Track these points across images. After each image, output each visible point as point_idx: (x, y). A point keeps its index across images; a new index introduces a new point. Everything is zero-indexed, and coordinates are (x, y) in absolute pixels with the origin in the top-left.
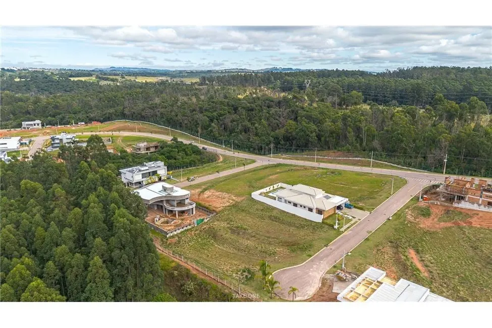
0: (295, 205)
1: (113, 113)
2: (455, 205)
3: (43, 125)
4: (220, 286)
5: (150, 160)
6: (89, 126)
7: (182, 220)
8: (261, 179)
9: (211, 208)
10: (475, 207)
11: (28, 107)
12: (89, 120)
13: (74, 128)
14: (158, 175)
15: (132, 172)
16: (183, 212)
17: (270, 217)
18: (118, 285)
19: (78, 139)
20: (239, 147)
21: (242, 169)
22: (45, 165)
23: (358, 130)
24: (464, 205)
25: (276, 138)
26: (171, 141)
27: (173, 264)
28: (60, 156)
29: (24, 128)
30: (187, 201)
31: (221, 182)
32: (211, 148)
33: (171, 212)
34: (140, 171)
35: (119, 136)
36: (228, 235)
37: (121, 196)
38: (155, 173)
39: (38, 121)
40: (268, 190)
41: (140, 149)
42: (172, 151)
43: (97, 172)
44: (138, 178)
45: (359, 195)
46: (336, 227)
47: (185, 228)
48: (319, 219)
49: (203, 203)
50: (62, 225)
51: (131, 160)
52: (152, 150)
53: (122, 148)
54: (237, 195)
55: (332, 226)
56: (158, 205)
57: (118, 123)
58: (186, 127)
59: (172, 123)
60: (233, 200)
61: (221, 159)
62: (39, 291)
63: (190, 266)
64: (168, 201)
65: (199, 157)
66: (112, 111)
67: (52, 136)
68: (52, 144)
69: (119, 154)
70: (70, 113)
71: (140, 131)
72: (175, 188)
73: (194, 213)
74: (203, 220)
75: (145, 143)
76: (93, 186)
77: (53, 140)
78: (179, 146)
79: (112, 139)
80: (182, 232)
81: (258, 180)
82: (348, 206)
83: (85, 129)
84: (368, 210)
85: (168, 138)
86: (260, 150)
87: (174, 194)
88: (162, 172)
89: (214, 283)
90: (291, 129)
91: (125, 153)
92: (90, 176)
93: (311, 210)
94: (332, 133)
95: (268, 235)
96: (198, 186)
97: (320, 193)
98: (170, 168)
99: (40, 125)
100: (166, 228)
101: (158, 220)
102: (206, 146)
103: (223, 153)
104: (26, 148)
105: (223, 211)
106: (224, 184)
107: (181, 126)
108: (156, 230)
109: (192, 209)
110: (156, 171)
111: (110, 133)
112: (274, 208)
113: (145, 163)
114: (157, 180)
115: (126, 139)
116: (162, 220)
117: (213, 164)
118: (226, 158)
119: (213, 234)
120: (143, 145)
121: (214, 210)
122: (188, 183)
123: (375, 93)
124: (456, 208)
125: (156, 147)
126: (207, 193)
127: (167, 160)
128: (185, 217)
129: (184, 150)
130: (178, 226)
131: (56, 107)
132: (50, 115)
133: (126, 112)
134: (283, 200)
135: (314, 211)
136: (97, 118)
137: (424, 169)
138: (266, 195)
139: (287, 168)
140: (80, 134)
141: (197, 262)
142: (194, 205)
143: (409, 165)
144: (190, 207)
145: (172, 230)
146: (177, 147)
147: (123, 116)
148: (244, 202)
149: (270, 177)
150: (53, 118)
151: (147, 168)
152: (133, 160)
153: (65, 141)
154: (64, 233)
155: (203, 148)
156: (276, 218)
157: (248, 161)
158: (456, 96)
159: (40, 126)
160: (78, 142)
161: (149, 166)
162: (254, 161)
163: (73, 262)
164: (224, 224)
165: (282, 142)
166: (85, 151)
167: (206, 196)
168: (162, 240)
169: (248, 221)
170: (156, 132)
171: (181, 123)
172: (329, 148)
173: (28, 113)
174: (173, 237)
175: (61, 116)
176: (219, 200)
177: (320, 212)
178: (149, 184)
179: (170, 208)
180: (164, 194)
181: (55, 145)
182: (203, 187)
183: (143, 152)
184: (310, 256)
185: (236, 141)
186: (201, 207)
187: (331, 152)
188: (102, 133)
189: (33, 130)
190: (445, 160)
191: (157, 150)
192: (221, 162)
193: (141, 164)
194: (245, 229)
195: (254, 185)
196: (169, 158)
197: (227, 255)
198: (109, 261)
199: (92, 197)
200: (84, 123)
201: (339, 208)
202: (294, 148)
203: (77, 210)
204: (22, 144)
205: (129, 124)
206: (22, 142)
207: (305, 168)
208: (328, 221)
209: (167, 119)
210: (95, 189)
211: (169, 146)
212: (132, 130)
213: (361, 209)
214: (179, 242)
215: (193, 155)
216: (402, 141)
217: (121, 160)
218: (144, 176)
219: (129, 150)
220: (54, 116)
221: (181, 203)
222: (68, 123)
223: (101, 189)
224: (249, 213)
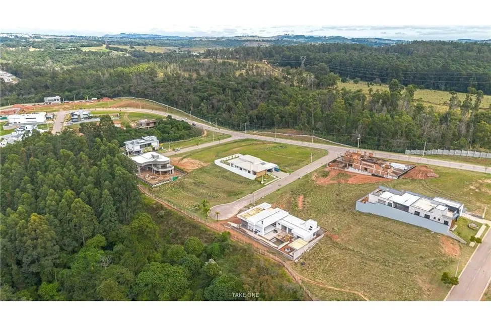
0: (241, 169)
1: (121, 90)
2: (346, 170)
3: (62, 100)
5: (149, 134)
6: (101, 101)
7: (165, 177)
8: (227, 150)
9: (185, 170)
10: (357, 171)
11: (46, 81)
12: (101, 96)
13: (88, 104)
14: (152, 147)
15: (132, 143)
16: (165, 172)
17: (222, 177)
19: (92, 115)
24: (350, 170)
25: (252, 117)
26: (166, 118)
27: (154, 202)
29: (47, 103)
30: (168, 165)
31: (198, 152)
32: (199, 124)
33: (157, 172)
34: (138, 143)
35: (126, 112)
36: (192, 187)
38: (149, 145)
39: (58, 97)
40: (228, 159)
41: (141, 124)
42: (166, 127)
43: (106, 145)
44: (137, 148)
46: (262, 182)
47: (165, 182)
48: (253, 177)
49: (180, 167)
51: (133, 134)
52: (152, 125)
53: (128, 123)
54: (205, 162)
55: (260, 182)
56: (149, 167)
57: (125, 100)
58: (182, 106)
59: (170, 102)
60: (202, 165)
61: (205, 134)
64: (155, 165)
65: (187, 132)
66: (119, 88)
67: (71, 111)
68: (72, 119)
69: (125, 129)
70: (83, 88)
71: (143, 108)
72: (160, 156)
73: (173, 173)
74: (177, 178)
75: (146, 120)
77: (72, 116)
79: (120, 115)
80: (162, 185)
81: (225, 151)
82: (276, 170)
83: (97, 105)
84: (290, 172)
85: (164, 115)
87: (158, 160)
88: (155, 144)
90: (262, 110)
91: (129, 128)
92: (102, 147)
93: (249, 172)
94: (291, 114)
95: (217, 187)
96: (180, 155)
97: (257, 161)
98: (161, 141)
99: (60, 100)
100: (153, 182)
101: (148, 177)
102: (195, 123)
103: (208, 129)
104: (51, 122)
105: (192, 172)
106: (200, 154)
107: (177, 104)
108: (145, 183)
109: (171, 170)
110: (151, 143)
111: (118, 109)
112: (227, 171)
113: (142, 137)
114: (151, 150)
115: (132, 115)
116: (151, 177)
117: (198, 138)
118: (209, 133)
119: (182, 186)
120: (143, 121)
121: (186, 172)
122: (174, 153)
125: (155, 123)
126: (185, 160)
127: (162, 135)
128: (166, 175)
129: (177, 126)
130: (160, 181)
131: (71, 82)
132: (67, 90)
133: (133, 90)
134: (234, 166)
135: (251, 172)
136: (107, 95)
138: (225, 162)
139: (250, 143)
140: (94, 109)
141: (168, 201)
142: (173, 168)
144: (170, 169)
145: (156, 182)
146: (171, 123)
147: (130, 94)
148: (208, 166)
149: (234, 149)
150: (70, 93)
151: (143, 141)
152: (135, 134)
153: (82, 116)
155: (193, 124)
156: (226, 177)
157: (226, 136)
159: (60, 102)
160: (92, 118)
161: (147, 139)
162: (230, 136)
164: (191, 181)
167: (183, 162)
168: (149, 189)
169: (207, 178)
170: (156, 109)
171: (177, 102)
172: (288, 126)
173: (47, 87)
174: (156, 187)
175: (76, 91)
176: (191, 165)
177: (255, 173)
178: (145, 152)
179: (156, 169)
180: (152, 160)
181: (75, 120)
182: (184, 156)
183: (145, 127)
184: (238, 199)
185: (220, 119)
186: (177, 169)
187: (289, 130)
188: (111, 109)
189: (55, 105)
190: (359, 139)
191: (156, 125)
192: (205, 137)
193: (140, 137)
194: (204, 183)
195: (220, 155)
196: (163, 132)
197: (189, 198)
200: (96, 99)
201: (269, 170)
204: (47, 118)
205: (134, 101)
206: (47, 116)
208: (259, 179)
209: (165, 98)
210: (105, 156)
211: (166, 123)
212: (137, 106)
213: (285, 171)
214: (160, 190)
215: (183, 131)
216: (336, 123)
217: (126, 134)
218: (141, 147)
219: (133, 125)
220: (70, 91)
221: (164, 166)
222: (83, 98)
223: (108, 156)
224: (210, 173)
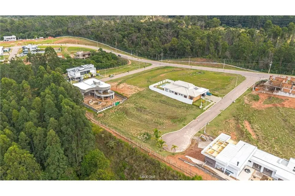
0: (176, 94)
1: (61, 31)
2: (275, 93)
3: (17, 39)
4: (130, 143)
5: (86, 63)
6: (46, 40)
7: (107, 102)
8: (155, 76)
9: (124, 95)
10: (287, 95)
11: (7, 26)
12: (46, 36)
13: (36, 41)
14: (91, 73)
15: (74, 71)
16: (107, 97)
17: (160, 101)
18: (67, 146)
19: (39, 49)
20: (141, 55)
21: (143, 69)
22: (18, 67)
23: (217, 44)
24: (280, 93)
25: (165, 49)
26: (98, 50)
27: (101, 130)
28: (27, 60)
29: (5, 40)
30: (109, 91)
31: (130, 78)
32: (124, 55)
33: (99, 97)
34: (79, 70)
35: (65, 47)
36: (135, 112)
37: (67, 90)
38: (88, 72)
39: (14, 36)
40: (159, 84)
41: (79, 56)
42: (99, 57)
43: (50, 73)
44: (78, 75)
45: (216, 86)
46: (201, 107)
47: (108, 108)
48: (190, 102)
49: (119, 92)
50: (29, 108)
51: (73, 63)
52: (87, 56)
53: (68, 55)
54: (140, 87)
55: (199, 107)
56: (91, 93)
57: (65, 38)
58: (108, 41)
59: (98, 38)
60: (138, 90)
61: (130, 63)
62: (15, 152)
63: (112, 131)
64: (97, 91)
65: (116, 61)
66: (60, 30)
67: (23, 46)
68: (24, 52)
69: (66, 59)
70: (34, 30)
71: (78, 44)
72: (101, 83)
73: (114, 98)
74: (119, 103)
75: (82, 52)
76: (48, 83)
77: (24, 49)
78: (104, 54)
79: (61, 49)
80: (106, 110)
81: (153, 77)
82: (208, 94)
83: (43, 42)
84: (221, 96)
85: (96, 49)
86: (154, 57)
87: (101, 86)
88: (93, 71)
89: (127, 142)
90: (174, 43)
91: (69, 59)
92: (46, 76)
93: (185, 97)
94: (200, 46)
95: (159, 112)
96: (116, 81)
97: (192, 86)
98: (98, 68)
99: (15, 39)
100: (96, 107)
101: (91, 102)
102: (120, 54)
103: (131, 59)
104: (7, 54)
105: (131, 97)
106: (132, 80)
107: (104, 41)
108: (90, 109)
109: (112, 95)
110: (89, 71)
111: (60, 45)
112: (163, 96)
113: (82, 66)
114: (90, 76)
115: (70, 49)
116: (94, 102)
117: (125, 66)
118: (133, 62)
119: (126, 112)
120: (80, 53)
121: (126, 97)
122: (110, 79)
123: (228, 19)
124: (275, 95)
125: (89, 54)
126: (122, 86)
127: (96, 63)
128: (108, 100)
129: (107, 57)
130: (103, 106)
131: (25, 27)
132: (21, 32)
133: (70, 31)
134: (169, 91)
135: (188, 97)
136: (51, 34)
137: (257, 70)
138: (158, 87)
139: (171, 69)
140: (41, 45)
141: (116, 128)
142: (114, 93)
143: (248, 67)
144: (111, 94)
145: (100, 108)
146: (102, 55)
147: (67, 33)
148: (145, 91)
149: (161, 75)
150: (23, 34)
151: (83, 69)
152: (75, 63)
153: (31, 50)
154: (31, 113)
155: (119, 55)
156: (164, 101)
157: (147, 65)
158: (279, 21)
159: (15, 40)
160: (39, 50)
161: (85, 67)
162: (150, 65)
163: (37, 132)
164: (132, 105)
165: (169, 52)
166: (44, 57)
167: (121, 87)
168: (94, 115)
169: (147, 103)
170: (89, 45)
171: (104, 38)
172: (198, 56)
173: (7, 30)
174: (101, 113)
175: (28, 33)
176: (129, 90)
177: (191, 98)
178: (85, 79)
179: (99, 95)
180: (94, 86)
181: (25, 52)
182: (119, 81)
183: (81, 57)
184: (184, 125)
185: (139, 51)
186: (117, 94)
187: (199, 59)
188: (54, 44)
189: (11, 42)
190: (271, 65)
191: (89, 56)
192: (130, 65)
193: (79, 66)
194: (145, 109)
195: (151, 81)
196: (97, 62)
197: (134, 124)
198: (60, 132)
199: (47, 90)
200: (43, 38)
201: (203, 95)
202: (175, 56)
203: (38, 99)
204: (4, 51)
205: (71, 39)
206: (4, 50)
207: (183, 69)
208: (196, 104)
209: (95, 36)
210: (50, 84)
211: (97, 54)
212: (74, 43)
213: (217, 96)
214: (105, 116)
215: (112, 60)
216: (244, 52)
217: (67, 63)
218: (82, 73)
219: (72, 56)
220: (24, 33)
221: (105, 92)
222: (33, 37)
223: (53, 84)
224: (148, 98)
